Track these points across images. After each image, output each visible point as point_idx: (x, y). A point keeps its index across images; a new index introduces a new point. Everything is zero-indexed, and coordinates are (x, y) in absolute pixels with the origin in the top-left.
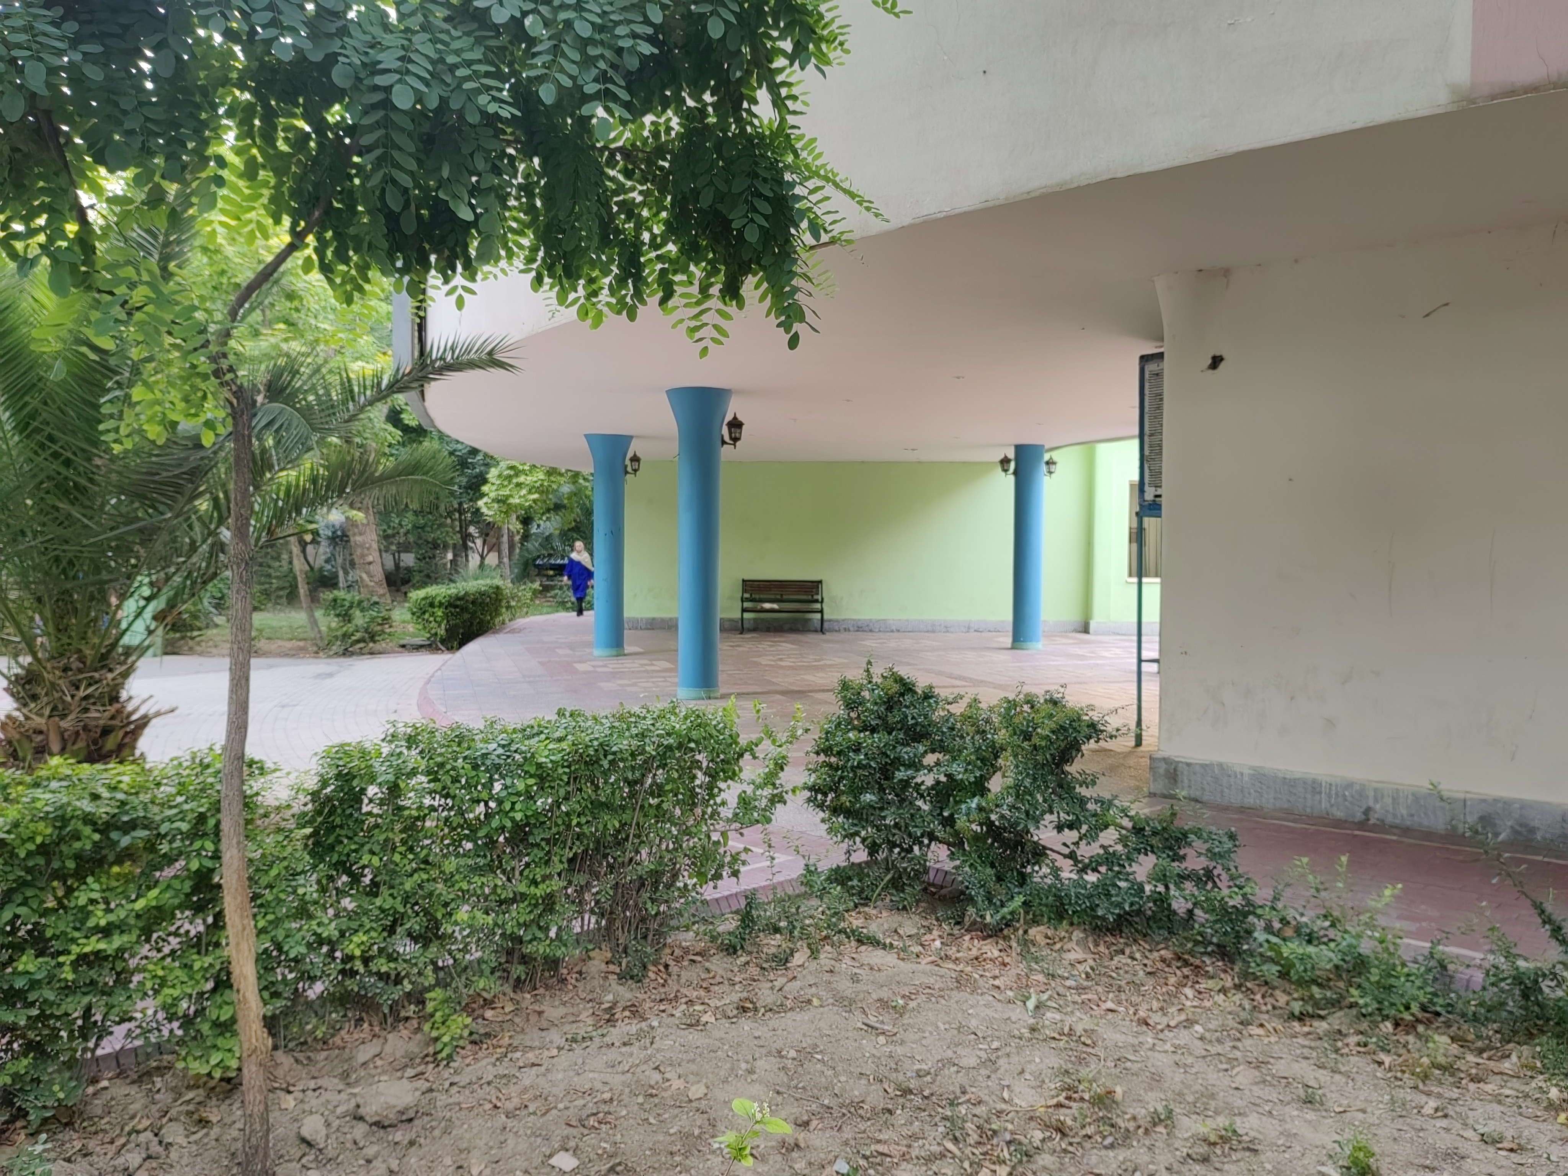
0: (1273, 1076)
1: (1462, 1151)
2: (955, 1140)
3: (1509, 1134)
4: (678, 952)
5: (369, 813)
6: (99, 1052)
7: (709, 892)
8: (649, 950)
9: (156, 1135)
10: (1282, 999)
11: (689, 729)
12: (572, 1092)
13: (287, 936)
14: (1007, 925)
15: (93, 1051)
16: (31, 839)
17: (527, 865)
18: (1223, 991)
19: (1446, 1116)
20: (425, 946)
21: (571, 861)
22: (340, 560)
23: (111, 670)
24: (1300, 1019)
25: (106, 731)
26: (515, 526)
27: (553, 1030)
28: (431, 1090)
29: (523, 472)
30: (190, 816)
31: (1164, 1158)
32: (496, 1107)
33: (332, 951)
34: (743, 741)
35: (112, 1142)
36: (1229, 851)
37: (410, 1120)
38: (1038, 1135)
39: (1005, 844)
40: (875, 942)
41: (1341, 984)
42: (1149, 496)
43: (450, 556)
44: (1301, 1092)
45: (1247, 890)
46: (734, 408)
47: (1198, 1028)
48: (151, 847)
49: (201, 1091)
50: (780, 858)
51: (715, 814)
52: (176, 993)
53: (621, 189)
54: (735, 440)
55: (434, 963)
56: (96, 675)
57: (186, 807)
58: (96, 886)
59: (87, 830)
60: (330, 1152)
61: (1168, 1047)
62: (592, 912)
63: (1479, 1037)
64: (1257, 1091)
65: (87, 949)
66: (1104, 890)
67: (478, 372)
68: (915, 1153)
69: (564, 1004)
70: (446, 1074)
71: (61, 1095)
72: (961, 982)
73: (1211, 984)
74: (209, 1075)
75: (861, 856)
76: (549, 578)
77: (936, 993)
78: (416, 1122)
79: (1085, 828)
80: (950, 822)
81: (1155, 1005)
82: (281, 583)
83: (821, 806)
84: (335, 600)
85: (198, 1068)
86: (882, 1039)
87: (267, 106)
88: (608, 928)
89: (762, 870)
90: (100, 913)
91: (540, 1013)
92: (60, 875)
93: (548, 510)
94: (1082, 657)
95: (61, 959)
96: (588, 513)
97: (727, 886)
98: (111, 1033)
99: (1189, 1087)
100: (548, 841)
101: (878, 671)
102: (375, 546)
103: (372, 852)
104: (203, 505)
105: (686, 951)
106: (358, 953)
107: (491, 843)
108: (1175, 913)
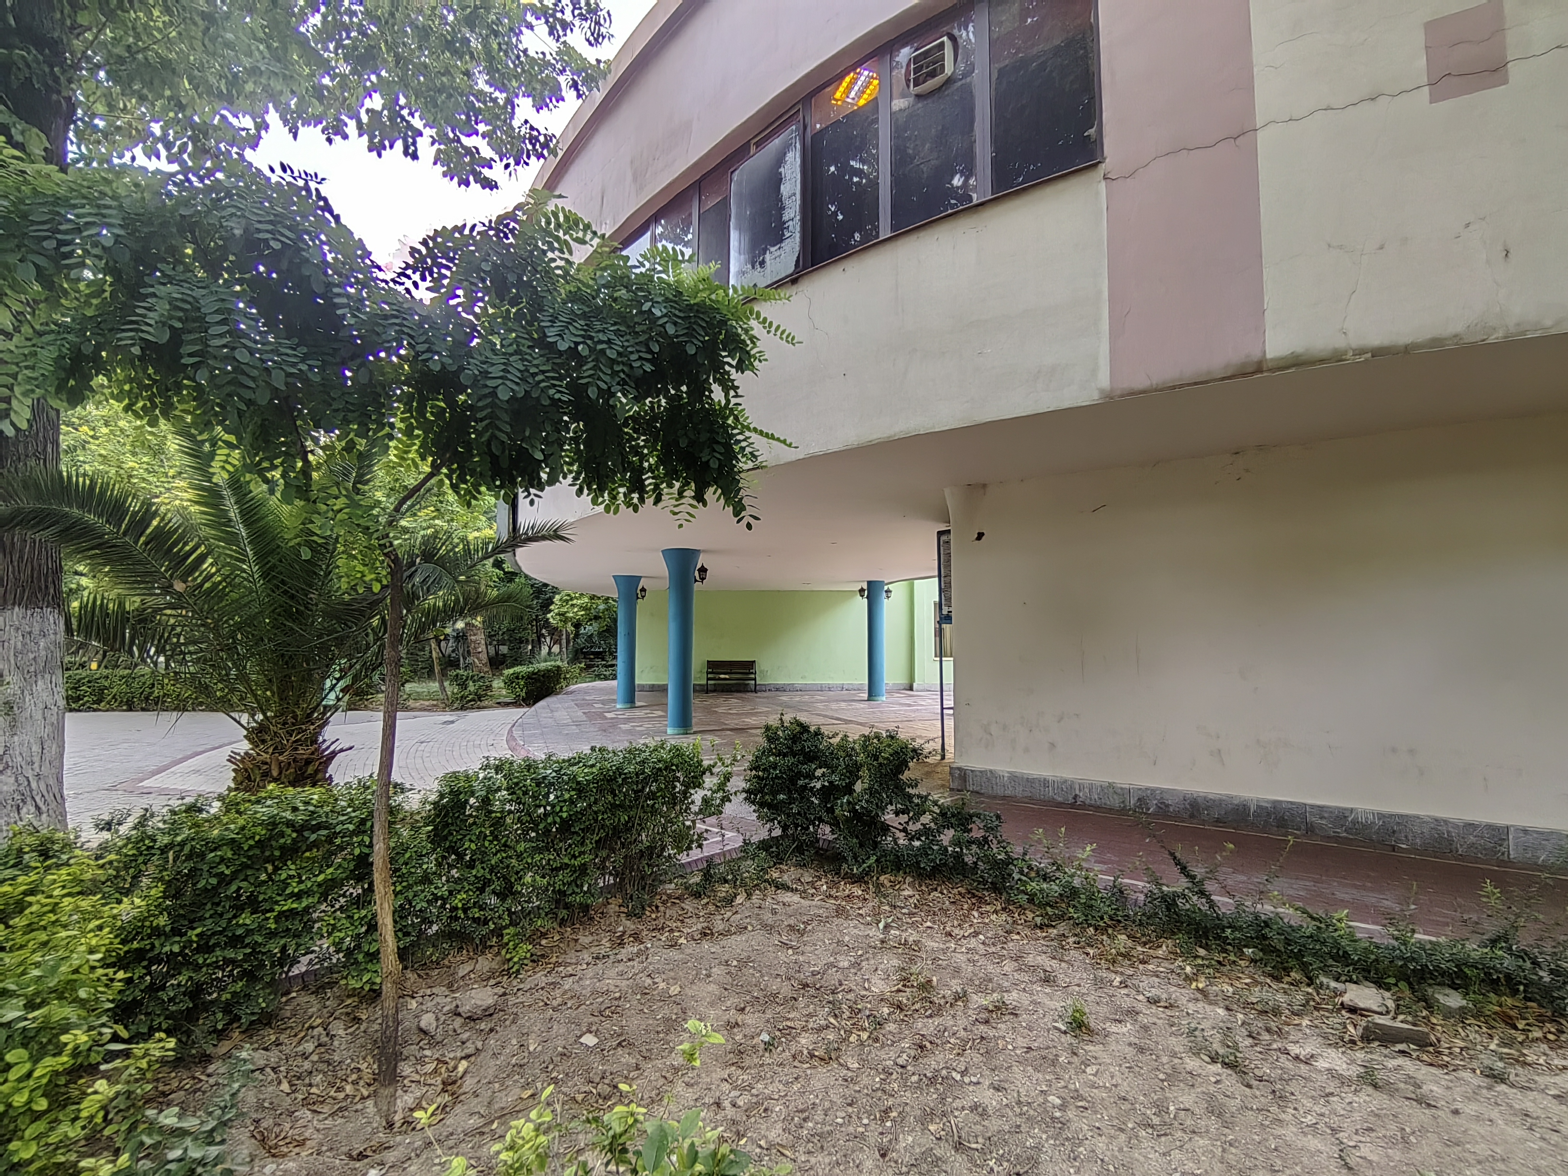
0: (1026, 965)
1: (1137, 1009)
2: (836, 1016)
3: (1164, 996)
4: (664, 897)
5: (471, 816)
6: (291, 974)
7: (684, 858)
8: (646, 897)
9: (325, 1029)
10: (1030, 916)
11: (672, 758)
12: (595, 993)
13: (415, 896)
14: (867, 875)
15: (287, 973)
16: (253, 838)
17: (570, 845)
18: (996, 912)
19: (1126, 986)
20: (503, 900)
21: (596, 842)
22: (461, 651)
23: (313, 724)
24: (1041, 928)
25: (308, 762)
26: (570, 628)
27: (585, 951)
28: (504, 994)
29: (576, 598)
30: (356, 820)
31: (962, 1022)
32: (546, 1004)
33: (444, 904)
34: (706, 763)
35: (295, 1035)
36: (997, 826)
37: (491, 1015)
38: (886, 1011)
39: (864, 824)
40: (785, 887)
41: (1064, 905)
42: (945, 612)
43: (530, 647)
44: (1042, 975)
45: (1008, 849)
46: (701, 561)
47: (981, 937)
48: (330, 840)
49: (356, 999)
50: (729, 834)
51: (688, 808)
52: (342, 935)
53: (632, 439)
54: (703, 579)
55: (509, 910)
56: (304, 727)
57: (353, 814)
58: (293, 867)
59: (289, 831)
60: (439, 1038)
61: (963, 950)
62: (611, 874)
63: (1143, 935)
64: (1016, 976)
65: (285, 908)
66: (924, 851)
67: (548, 542)
68: (810, 1025)
69: (592, 934)
70: (515, 983)
71: (264, 1005)
72: (840, 912)
73: (988, 908)
74: (362, 988)
75: (777, 832)
76: (591, 660)
77: (824, 920)
78: (495, 1016)
79: (911, 814)
80: (831, 811)
81: (956, 923)
82: (424, 665)
83: (753, 802)
84: (457, 675)
85: (354, 984)
86: (790, 952)
87: (421, 394)
88: (620, 883)
89: (717, 842)
90: (294, 884)
91: (576, 941)
92: (270, 860)
93: (591, 620)
94: (909, 705)
95: (268, 915)
96: (615, 621)
97: (695, 854)
98: (299, 962)
99: (977, 975)
100: (583, 830)
101: (787, 718)
102: (483, 642)
103: (471, 841)
104: (375, 621)
105: (669, 896)
106: (460, 905)
107: (547, 831)
108: (966, 864)
